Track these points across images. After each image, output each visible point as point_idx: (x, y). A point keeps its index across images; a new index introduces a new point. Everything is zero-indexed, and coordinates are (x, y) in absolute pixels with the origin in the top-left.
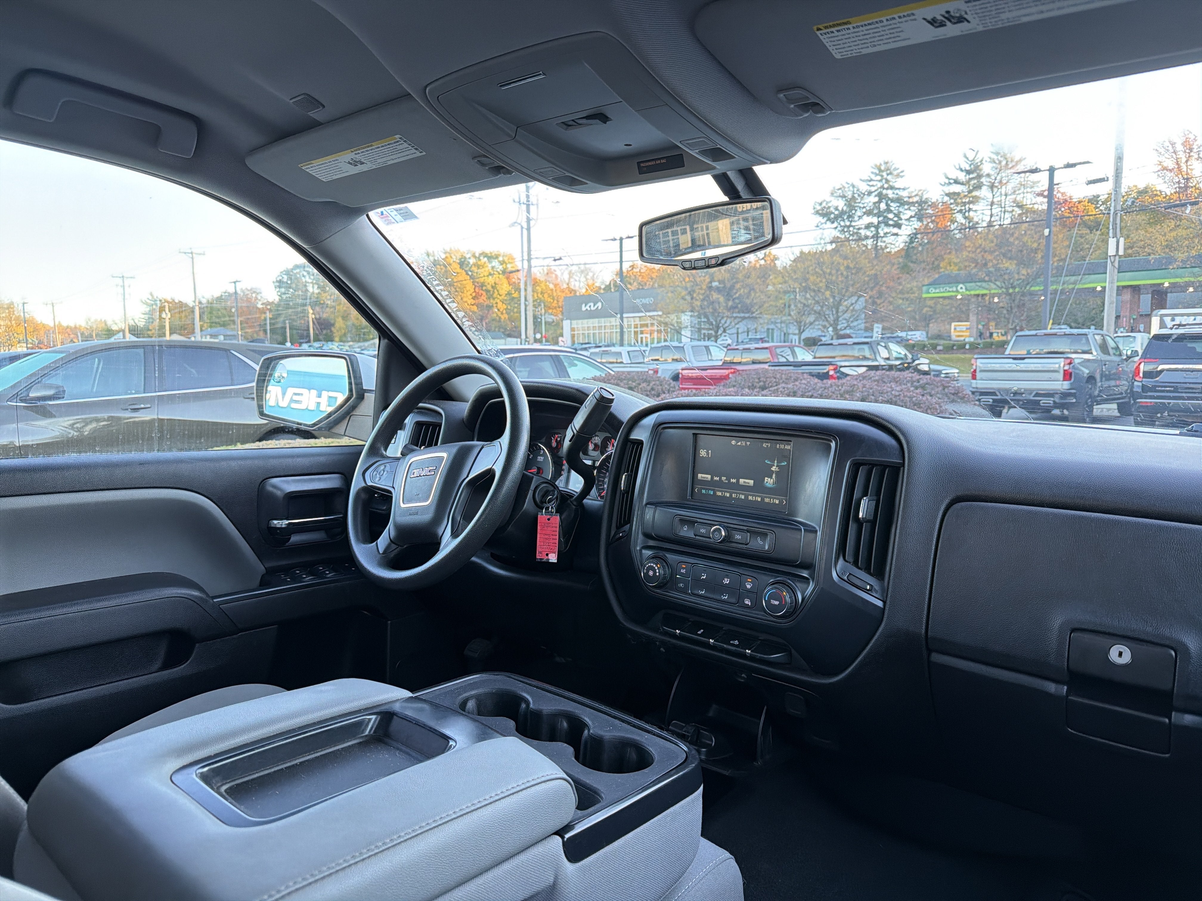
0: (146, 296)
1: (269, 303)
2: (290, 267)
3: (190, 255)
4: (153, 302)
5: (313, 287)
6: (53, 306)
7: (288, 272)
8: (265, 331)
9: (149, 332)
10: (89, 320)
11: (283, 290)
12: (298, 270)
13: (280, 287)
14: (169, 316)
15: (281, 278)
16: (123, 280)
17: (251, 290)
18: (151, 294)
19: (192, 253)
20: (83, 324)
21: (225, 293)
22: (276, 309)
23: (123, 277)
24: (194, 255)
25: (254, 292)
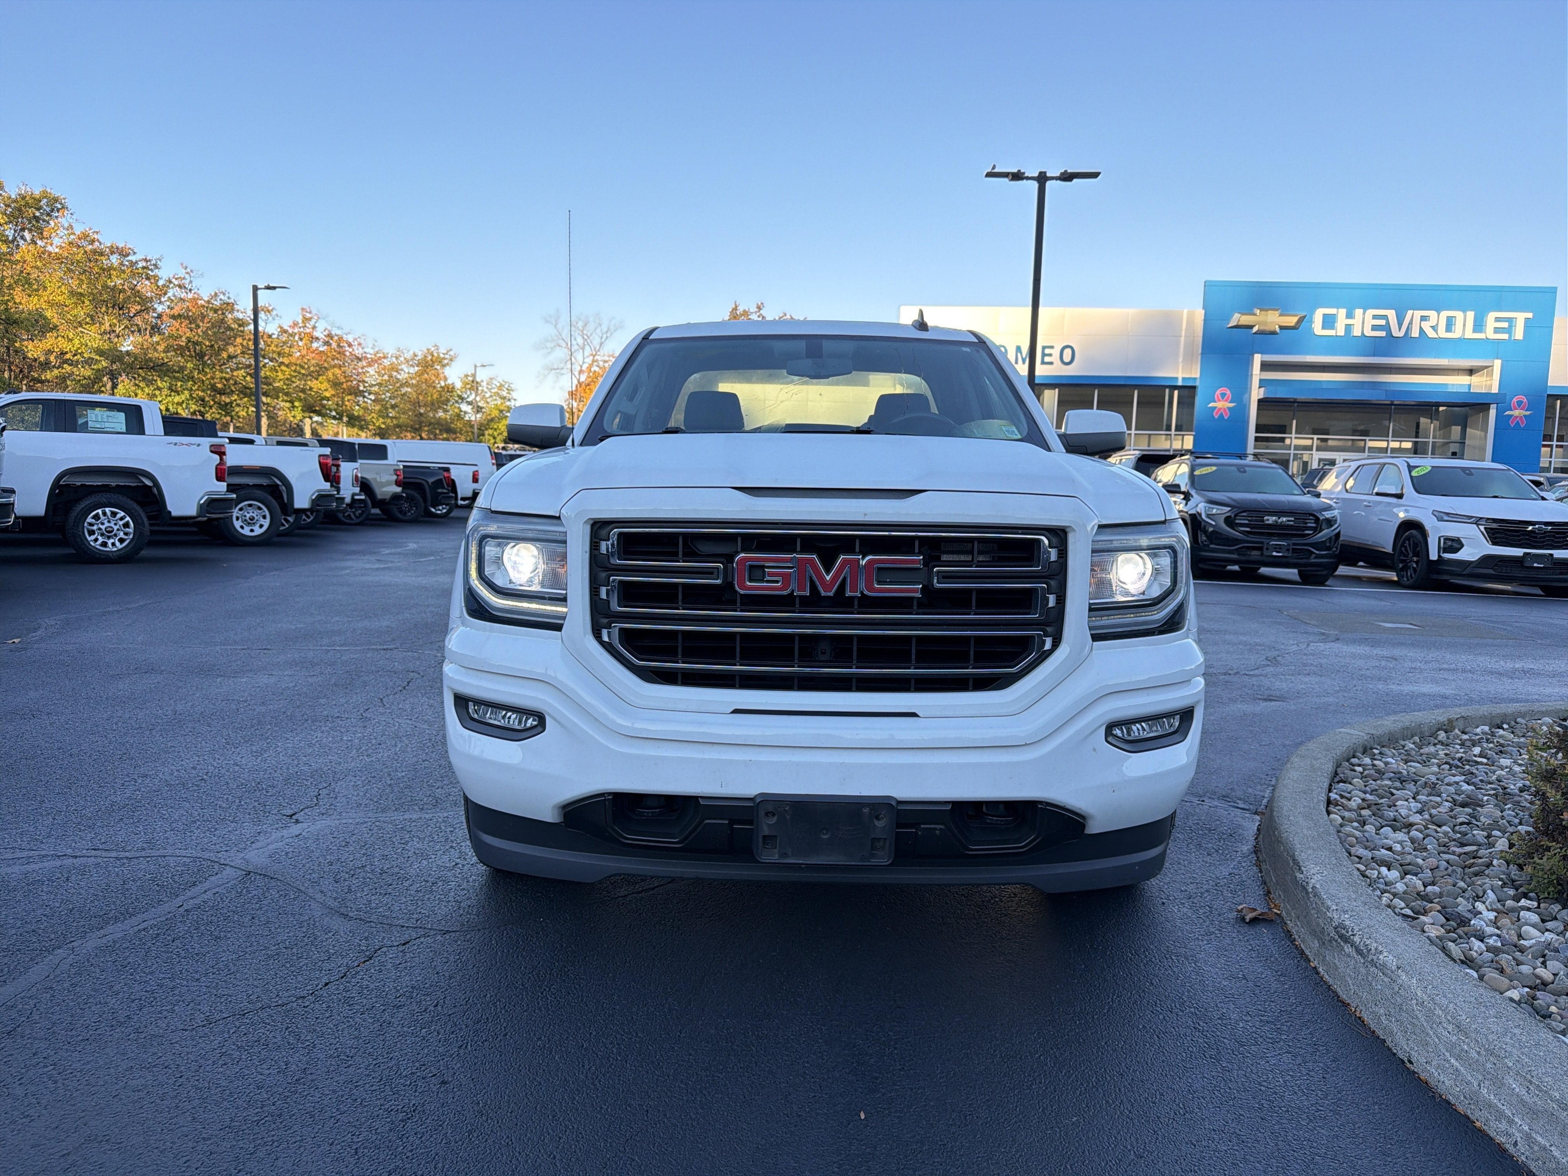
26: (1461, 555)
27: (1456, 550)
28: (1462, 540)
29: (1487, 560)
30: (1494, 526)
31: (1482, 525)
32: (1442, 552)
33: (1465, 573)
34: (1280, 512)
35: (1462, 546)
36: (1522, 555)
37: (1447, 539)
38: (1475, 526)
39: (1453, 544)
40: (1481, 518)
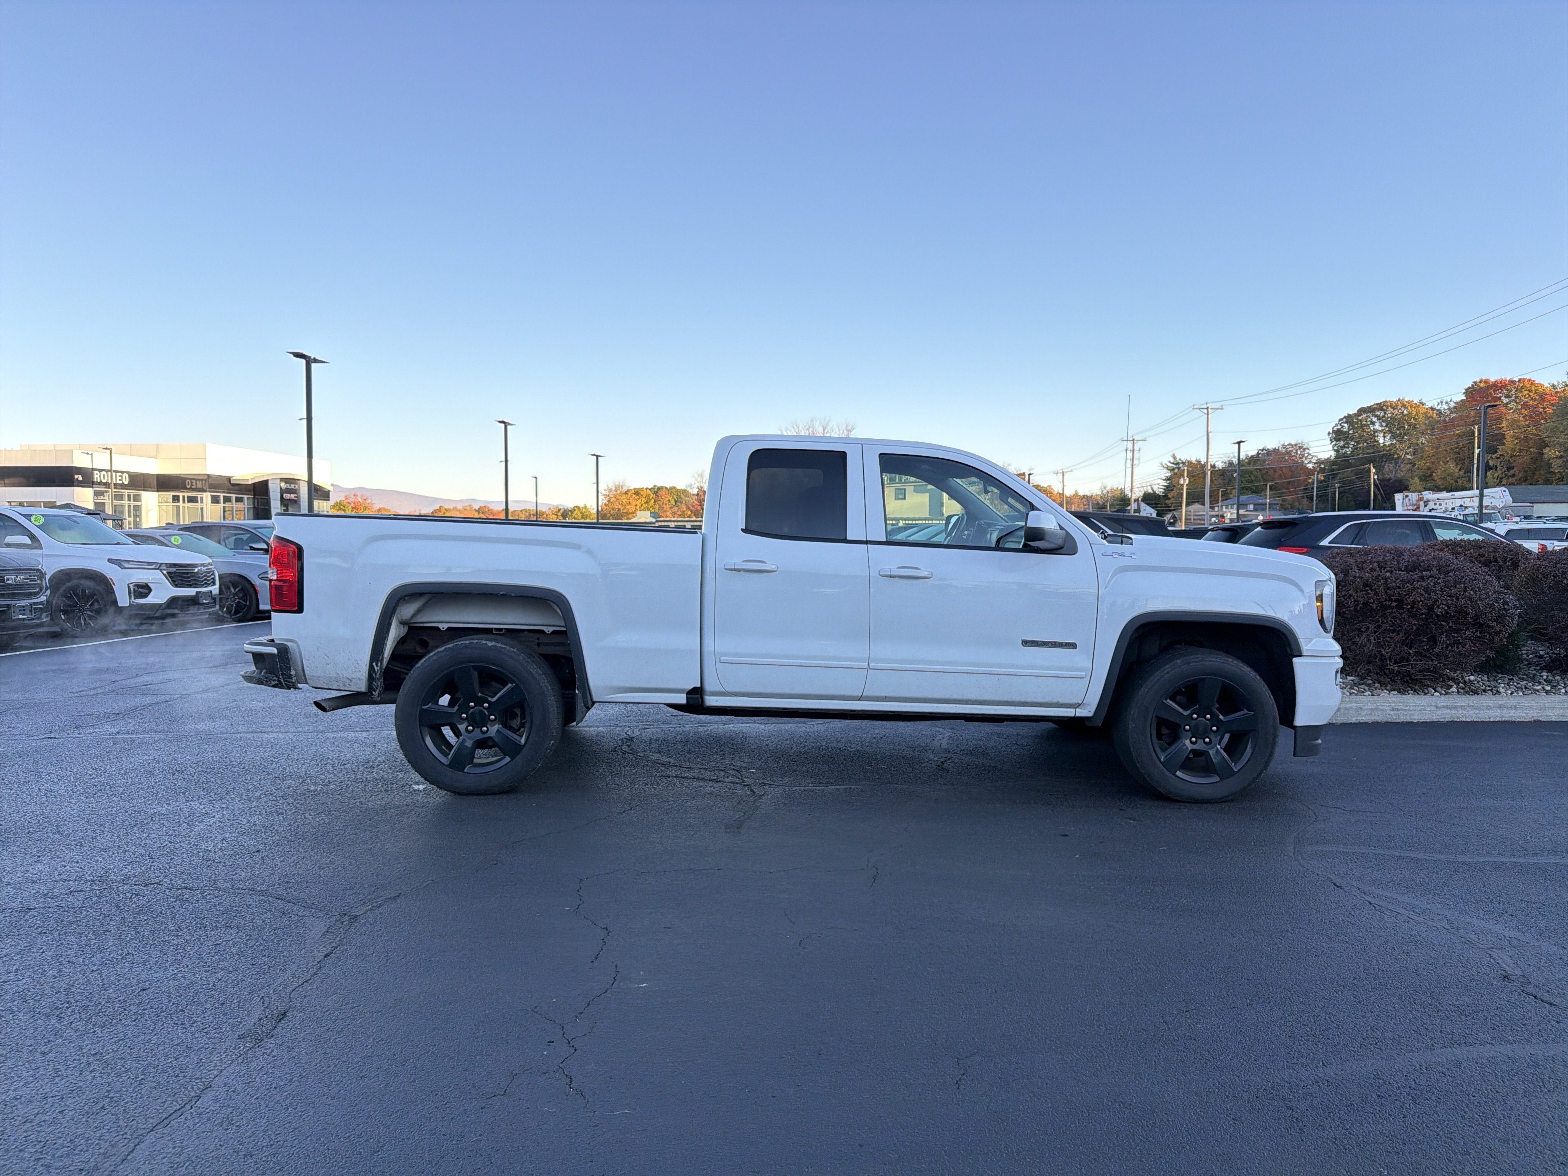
0: (1167, 460)
1: (1320, 462)
2: (1353, 411)
3: (1205, 411)
4: (1174, 466)
5: (1384, 437)
6: (1063, 475)
7: (1349, 419)
8: (1311, 498)
9: (1167, 502)
10: (1105, 488)
11: (1342, 443)
12: (1364, 416)
13: (1337, 440)
14: (1187, 482)
15: (1339, 427)
16: (1133, 444)
17: (1296, 445)
18: (1174, 457)
19: (1207, 408)
20: (1099, 493)
21: (1262, 450)
22: (1331, 468)
23: (1133, 440)
24: (1210, 410)
25: (1300, 448)
26: (151, 599)
27: (145, 596)
28: (150, 585)
29: (173, 602)
30: (173, 570)
31: (164, 570)
32: (133, 597)
33: (157, 615)
34: (17, 571)
35: (150, 590)
36: (194, 594)
37: (138, 586)
38: (158, 571)
39: (143, 590)
40: (162, 564)
